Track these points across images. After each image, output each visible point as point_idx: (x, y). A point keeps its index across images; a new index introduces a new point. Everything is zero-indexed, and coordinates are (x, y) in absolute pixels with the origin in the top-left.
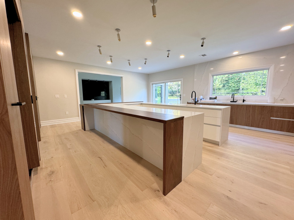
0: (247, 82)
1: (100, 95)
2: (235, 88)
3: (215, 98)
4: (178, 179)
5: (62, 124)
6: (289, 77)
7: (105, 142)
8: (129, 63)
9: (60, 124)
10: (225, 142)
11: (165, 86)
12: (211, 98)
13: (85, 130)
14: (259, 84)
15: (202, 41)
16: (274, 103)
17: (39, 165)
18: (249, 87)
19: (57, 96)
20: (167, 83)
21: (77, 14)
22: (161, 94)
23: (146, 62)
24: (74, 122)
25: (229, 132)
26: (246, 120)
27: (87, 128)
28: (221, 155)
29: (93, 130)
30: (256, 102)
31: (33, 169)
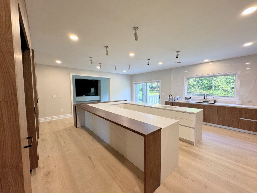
0: (218, 80)
1: (90, 91)
2: (208, 85)
3: (190, 98)
4: (157, 182)
5: (57, 120)
6: (254, 82)
7: (94, 140)
8: (115, 68)
9: (55, 120)
10: (199, 141)
11: (146, 86)
12: (186, 98)
13: (77, 127)
14: (229, 81)
15: (177, 53)
16: (242, 105)
17: (37, 167)
18: (220, 84)
19: (54, 96)
20: (147, 83)
21: (74, 37)
22: (143, 89)
23: (129, 67)
24: (68, 118)
25: (203, 131)
26: (218, 119)
27: (79, 125)
28: (195, 156)
29: (84, 127)
30: (226, 102)
31: (33, 170)
